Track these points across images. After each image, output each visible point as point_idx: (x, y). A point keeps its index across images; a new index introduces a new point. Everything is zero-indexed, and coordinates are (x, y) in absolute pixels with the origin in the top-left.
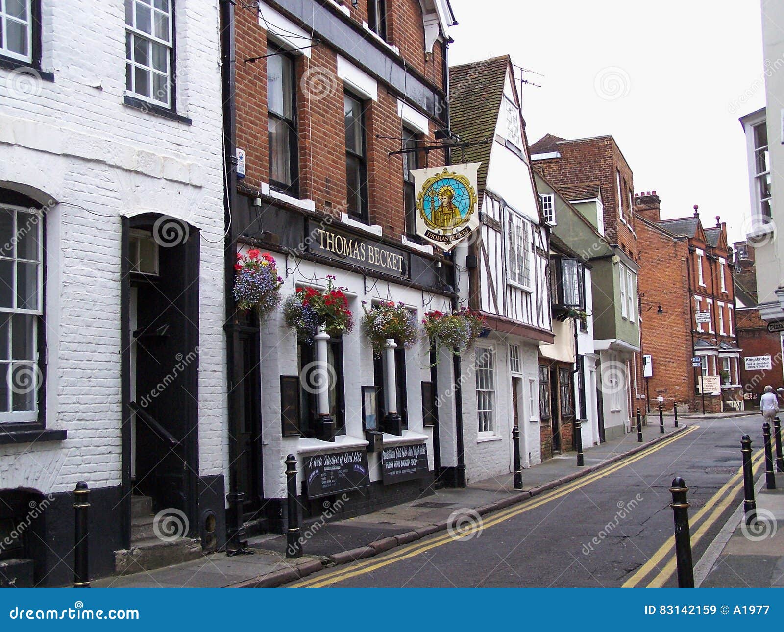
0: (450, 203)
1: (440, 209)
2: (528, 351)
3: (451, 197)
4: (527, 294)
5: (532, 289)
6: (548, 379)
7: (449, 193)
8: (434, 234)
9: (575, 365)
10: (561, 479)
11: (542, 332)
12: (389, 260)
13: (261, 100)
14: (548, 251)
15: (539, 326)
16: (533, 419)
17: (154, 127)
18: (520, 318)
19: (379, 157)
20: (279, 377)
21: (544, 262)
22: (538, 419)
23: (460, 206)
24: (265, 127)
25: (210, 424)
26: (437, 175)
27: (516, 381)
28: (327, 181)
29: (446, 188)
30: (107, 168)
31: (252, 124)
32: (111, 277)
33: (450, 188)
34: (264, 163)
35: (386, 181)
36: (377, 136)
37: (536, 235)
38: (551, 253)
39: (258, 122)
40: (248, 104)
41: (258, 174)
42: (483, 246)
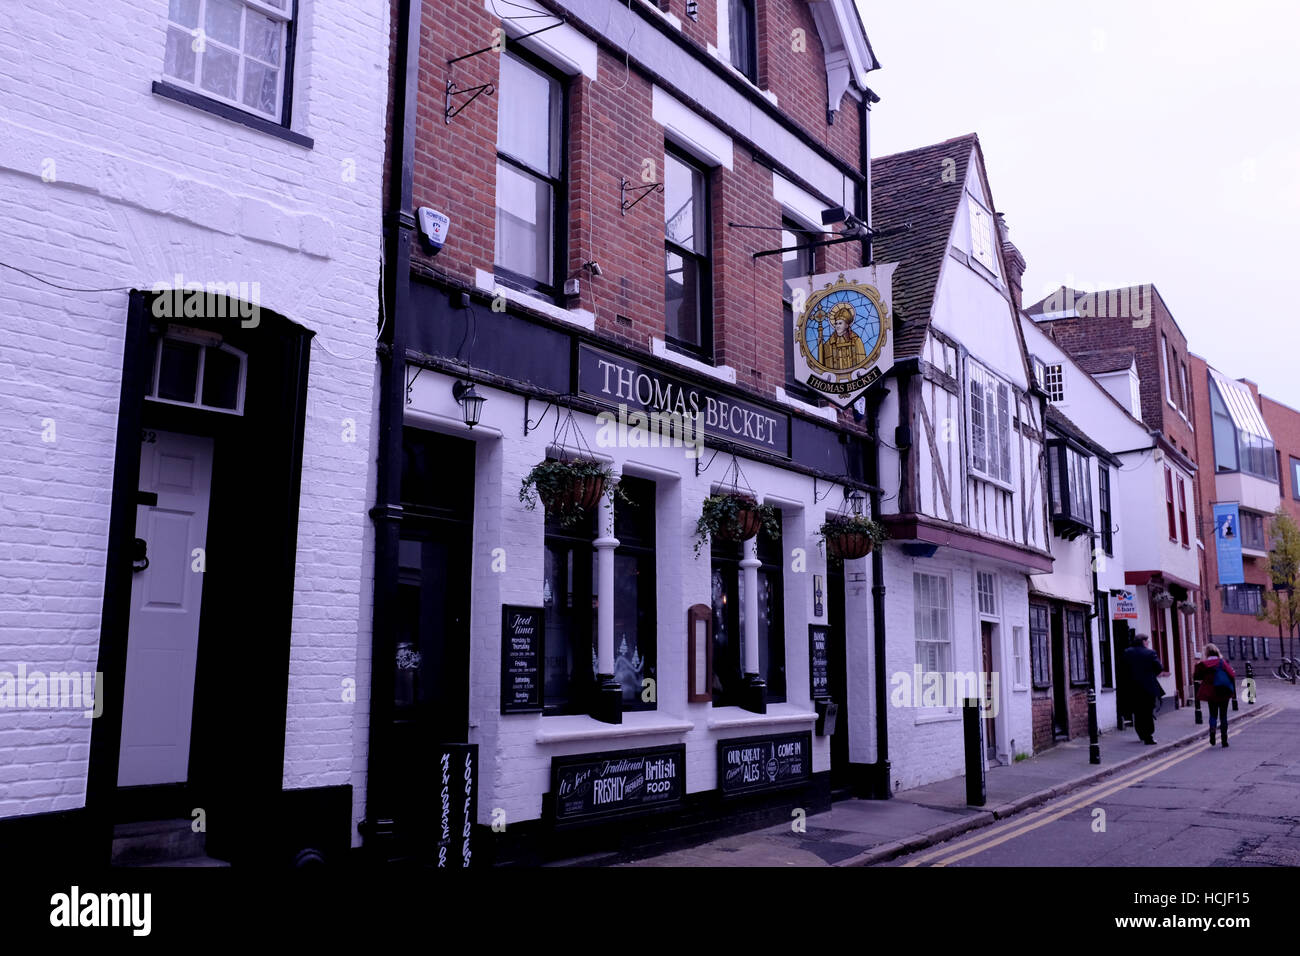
0: (848, 330)
1: (833, 341)
2: (1010, 582)
3: (849, 321)
4: (1007, 494)
5: (1014, 486)
6: (1047, 626)
7: (846, 314)
8: (823, 381)
9: (1093, 607)
10: (1056, 787)
11: (1032, 552)
12: (747, 423)
13: (481, 132)
14: (1043, 432)
15: (1026, 543)
16: (1019, 687)
17: (227, 144)
18: (994, 530)
19: (734, 258)
20: (500, 609)
21: (1037, 448)
22: (1028, 686)
23: (865, 335)
24: (490, 178)
25: (324, 689)
26: (828, 285)
27: (988, 629)
28: (623, 282)
29: (841, 306)
30: (103, 203)
31: (460, 168)
32: (97, 404)
33: (848, 306)
34: (483, 237)
35: (747, 298)
36: (731, 225)
37: (1023, 407)
38: (1050, 436)
39: (475, 167)
40: (453, 134)
41: (470, 254)
42: (924, 413)
